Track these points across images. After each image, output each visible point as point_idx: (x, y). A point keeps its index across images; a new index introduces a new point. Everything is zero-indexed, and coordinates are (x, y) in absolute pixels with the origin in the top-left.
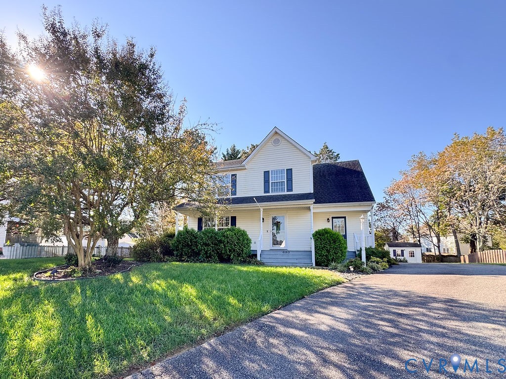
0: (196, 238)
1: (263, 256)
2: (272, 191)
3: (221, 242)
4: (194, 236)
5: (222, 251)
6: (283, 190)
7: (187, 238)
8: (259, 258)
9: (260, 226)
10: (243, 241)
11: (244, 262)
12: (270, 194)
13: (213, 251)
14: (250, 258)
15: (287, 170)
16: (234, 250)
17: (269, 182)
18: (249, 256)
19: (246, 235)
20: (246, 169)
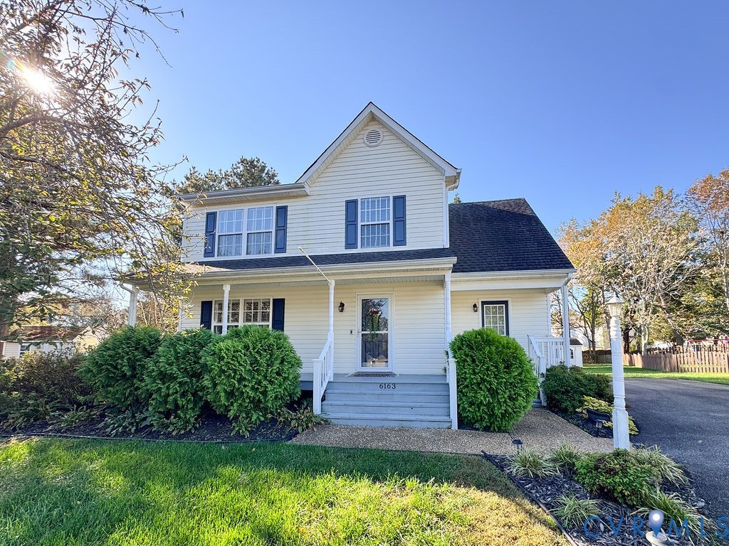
1: (331, 400)
2: (362, 244)
8: (317, 407)
10: (271, 364)
12: (359, 250)
15: (395, 198)
16: (241, 394)
17: (356, 225)
20: (307, 195)
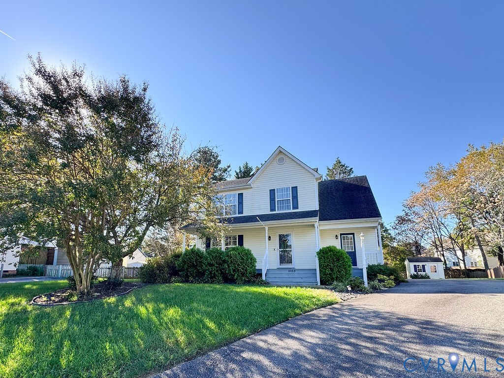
0: (201, 258)
1: (269, 275)
2: (278, 209)
3: (224, 261)
4: (199, 256)
5: (226, 271)
6: (288, 208)
7: (193, 259)
8: (264, 278)
9: (266, 245)
10: (247, 260)
11: (249, 282)
12: (276, 212)
13: (217, 271)
14: (255, 278)
15: (292, 188)
16: (238, 270)
17: (275, 201)
18: (254, 276)
19: (250, 254)
20: (252, 188)
